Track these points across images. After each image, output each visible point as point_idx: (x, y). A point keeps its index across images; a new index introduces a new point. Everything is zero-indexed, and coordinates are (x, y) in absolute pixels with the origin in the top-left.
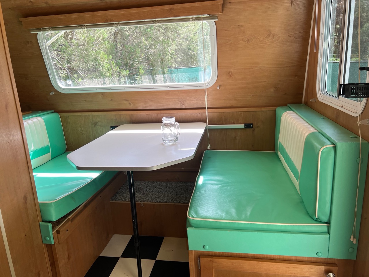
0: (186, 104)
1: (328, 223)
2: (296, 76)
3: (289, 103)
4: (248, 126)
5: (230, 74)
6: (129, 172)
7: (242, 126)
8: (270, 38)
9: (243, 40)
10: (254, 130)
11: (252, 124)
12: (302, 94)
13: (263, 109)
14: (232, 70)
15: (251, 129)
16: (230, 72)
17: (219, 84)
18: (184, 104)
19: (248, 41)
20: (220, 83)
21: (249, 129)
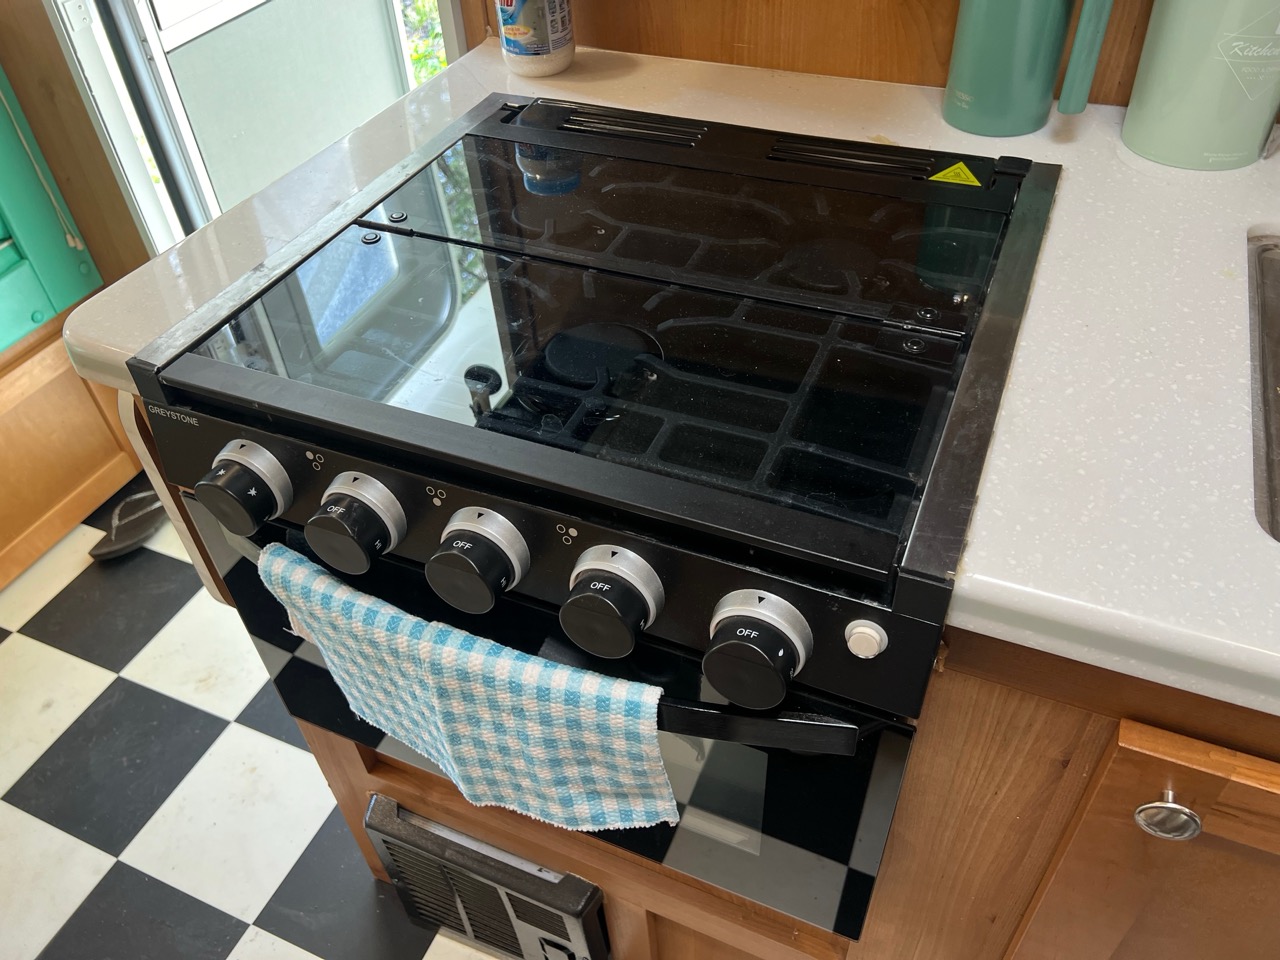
1: (9, 239)
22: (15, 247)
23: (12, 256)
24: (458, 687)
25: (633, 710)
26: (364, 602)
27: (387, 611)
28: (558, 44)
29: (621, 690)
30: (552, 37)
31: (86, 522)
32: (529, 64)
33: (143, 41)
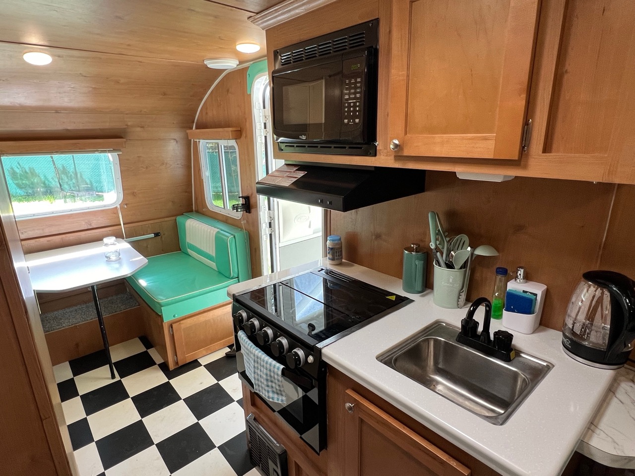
0: (93, 224)
1: (238, 277)
2: (186, 192)
3: (185, 212)
4: (157, 235)
5: (134, 194)
6: (93, 287)
7: (153, 235)
8: (164, 166)
9: (142, 167)
10: (161, 237)
11: (159, 233)
12: (192, 205)
13: (166, 219)
14: (136, 191)
15: (160, 237)
16: (134, 192)
17: (125, 203)
18: (90, 225)
19: (147, 168)
20: (127, 202)
21: (157, 237)
22: (238, 280)
23: (237, 281)
24: (257, 360)
25: (278, 369)
26: (249, 342)
27: (252, 344)
28: (337, 259)
29: (278, 365)
30: (336, 258)
31: (228, 346)
32: (331, 262)
33: (276, 244)
